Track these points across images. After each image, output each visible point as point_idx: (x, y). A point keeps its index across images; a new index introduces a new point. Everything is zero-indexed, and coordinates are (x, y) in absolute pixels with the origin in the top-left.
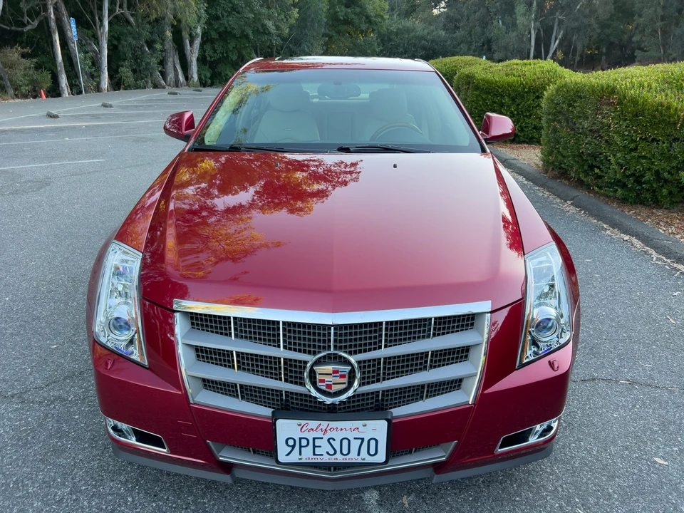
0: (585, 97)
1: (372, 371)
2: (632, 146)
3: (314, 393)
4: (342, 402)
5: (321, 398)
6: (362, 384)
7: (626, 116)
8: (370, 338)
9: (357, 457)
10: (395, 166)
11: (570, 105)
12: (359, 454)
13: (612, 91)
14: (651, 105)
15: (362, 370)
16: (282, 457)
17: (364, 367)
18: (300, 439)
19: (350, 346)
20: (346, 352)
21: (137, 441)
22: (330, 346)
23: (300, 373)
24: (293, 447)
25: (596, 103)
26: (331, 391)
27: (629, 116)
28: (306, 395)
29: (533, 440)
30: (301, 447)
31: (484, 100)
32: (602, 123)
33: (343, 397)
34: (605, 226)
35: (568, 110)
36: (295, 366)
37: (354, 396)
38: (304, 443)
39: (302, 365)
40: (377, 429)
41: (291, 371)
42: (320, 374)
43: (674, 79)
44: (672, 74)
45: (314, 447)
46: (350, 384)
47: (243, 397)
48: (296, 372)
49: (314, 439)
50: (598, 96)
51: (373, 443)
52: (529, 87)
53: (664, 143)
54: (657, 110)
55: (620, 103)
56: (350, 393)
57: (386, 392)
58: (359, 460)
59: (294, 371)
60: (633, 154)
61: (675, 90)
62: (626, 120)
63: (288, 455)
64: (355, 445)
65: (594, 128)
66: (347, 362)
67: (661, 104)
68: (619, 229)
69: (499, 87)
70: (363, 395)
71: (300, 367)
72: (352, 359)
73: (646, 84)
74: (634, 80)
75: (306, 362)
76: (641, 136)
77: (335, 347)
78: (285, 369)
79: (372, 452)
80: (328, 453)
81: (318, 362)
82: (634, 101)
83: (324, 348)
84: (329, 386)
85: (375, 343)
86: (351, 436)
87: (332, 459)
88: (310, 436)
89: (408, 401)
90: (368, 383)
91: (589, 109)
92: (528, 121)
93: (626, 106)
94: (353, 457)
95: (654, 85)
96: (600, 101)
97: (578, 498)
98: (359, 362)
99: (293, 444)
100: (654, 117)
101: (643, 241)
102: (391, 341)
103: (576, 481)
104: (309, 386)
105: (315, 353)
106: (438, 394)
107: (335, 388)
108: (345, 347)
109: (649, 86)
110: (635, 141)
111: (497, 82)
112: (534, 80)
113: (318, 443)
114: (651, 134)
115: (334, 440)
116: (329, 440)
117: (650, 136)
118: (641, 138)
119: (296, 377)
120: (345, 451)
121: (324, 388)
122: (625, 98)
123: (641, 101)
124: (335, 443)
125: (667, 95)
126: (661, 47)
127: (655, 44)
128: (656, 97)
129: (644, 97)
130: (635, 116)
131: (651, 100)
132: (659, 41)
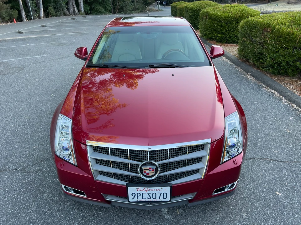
0: (257, 27)
1: (164, 167)
2: (277, 50)
3: (142, 176)
4: (153, 180)
5: (145, 178)
6: (160, 173)
7: (274, 37)
8: (163, 155)
9: (159, 199)
10: (173, 75)
11: (251, 31)
12: (160, 198)
13: (269, 26)
14: (286, 33)
15: (161, 168)
16: (130, 200)
17: (161, 166)
18: (137, 193)
19: (156, 159)
20: (154, 161)
21: (74, 192)
22: (148, 159)
23: (137, 169)
24: (135, 196)
25: (262, 31)
26: (149, 176)
27: (276, 37)
28: (139, 177)
29: (227, 190)
30: (137, 196)
31: (214, 24)
32: (264, 40)
33: (153, 178)
34: (264, 85)
35: (250, 33)
36: (135, 166)
37: (157, 177)
38: (139, 195)
39: (137, 166)
40: (167, 190)
41: (133, 168)
42: (144, 169)
43: (296, 20)
44: (296, 18)
45: (143, 196)
46: (156, 173)
47: (115, 178)
48: (135, 168)
49: (142, 193)
50: (263, 27)
51: (165, 195)
52: (234, 18)
53: (290, 49)
54: (288, 35)
55: (272, 31)
56: (156, 176)
57: (170, 175)
58: (160, 200)
59: (134, 168)
60: (277, 54)
61: (296, 26)
62: (274, 39)
63: (133, 199)
64: (158, 195)
65: (261, 41)
66: (155, 165)
67: (290, 32)
68: (270, 87)
69: (220, 18)
70: (161, 177)
71: (136, 167)
73: (284, 23)
74: (278, 21)
75: (139, 165)
76: (281, 46)
77: (150, 159)
78: (131, 167)
79: (165, 197)
80: (148, 198)
81: (143, 165)
82: (278, 31)
83: (146, 159)
84: (148, 174)
85: (165, 157)
86: (156, 192)
87: (149, 200)
88: (141, 192)
89: (178, 178)
90: (163, 172)
91: (259, 33)
92: (233, 33)
93: (275, 33)
94: (157, 199)
95: (287, 23)
96: (263, 30)
97: (245, 209)
98: (159, 165)
99: (134, 195)
100: (287, 38)
101: (279, 93)
102: (171, 156)
103: (244, 202)
105: (142, 162)
106: (190, 175)
107: (150, 175)
108: (154, 159)
109: (285, 23)
110: (278, 48)
111: (219, 15)
112: (236, 15)
113: (144, 195)
114: (285, 45)
115: (150, 193)
116: (148, 194)
117: (284, 47)
118: (281, 47)
119: (135, 170)
120: (154, 197)
121: (146, 175)
122: (274, 29)
123: (281, 31)
124: (151, 195)
125: (293, 28)
128: (288, 29)
129: (282, 29)
130: (278, 37)
131: (285, 30)
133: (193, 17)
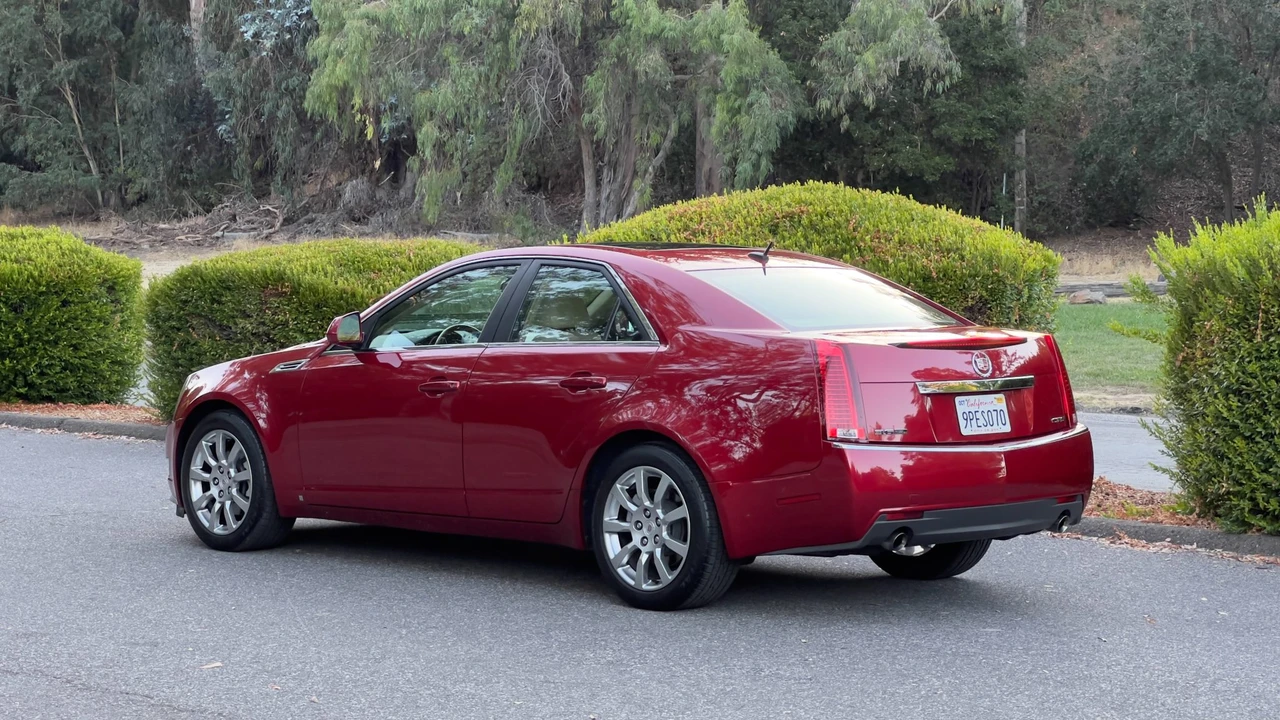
0: (238, 288)
7: (306, 308)
13: (281, 278)
25: (259, 295)
27: (310, 308)
32: (272, 321)
50: (260, 284)
55: (295, 292)
61: (353, 273)
62: (306, 313)
65: (261, 329)
67: (344, 291)
73: (319, 267)
82: (313, 289)
91: (250, 303)
92: (56, 352)
93: (303, 295)
95: (329, 268)
96: (263, 291)
109: (324, 269)
122: (300, 285)
123: (321, 288)
125: (347, 280)
126: (87, 153)
127: (64, 143)
128: (336, 283)
129: (322, 284)
130: (318, 307)
131: (331, 286)
132: (74, 130)
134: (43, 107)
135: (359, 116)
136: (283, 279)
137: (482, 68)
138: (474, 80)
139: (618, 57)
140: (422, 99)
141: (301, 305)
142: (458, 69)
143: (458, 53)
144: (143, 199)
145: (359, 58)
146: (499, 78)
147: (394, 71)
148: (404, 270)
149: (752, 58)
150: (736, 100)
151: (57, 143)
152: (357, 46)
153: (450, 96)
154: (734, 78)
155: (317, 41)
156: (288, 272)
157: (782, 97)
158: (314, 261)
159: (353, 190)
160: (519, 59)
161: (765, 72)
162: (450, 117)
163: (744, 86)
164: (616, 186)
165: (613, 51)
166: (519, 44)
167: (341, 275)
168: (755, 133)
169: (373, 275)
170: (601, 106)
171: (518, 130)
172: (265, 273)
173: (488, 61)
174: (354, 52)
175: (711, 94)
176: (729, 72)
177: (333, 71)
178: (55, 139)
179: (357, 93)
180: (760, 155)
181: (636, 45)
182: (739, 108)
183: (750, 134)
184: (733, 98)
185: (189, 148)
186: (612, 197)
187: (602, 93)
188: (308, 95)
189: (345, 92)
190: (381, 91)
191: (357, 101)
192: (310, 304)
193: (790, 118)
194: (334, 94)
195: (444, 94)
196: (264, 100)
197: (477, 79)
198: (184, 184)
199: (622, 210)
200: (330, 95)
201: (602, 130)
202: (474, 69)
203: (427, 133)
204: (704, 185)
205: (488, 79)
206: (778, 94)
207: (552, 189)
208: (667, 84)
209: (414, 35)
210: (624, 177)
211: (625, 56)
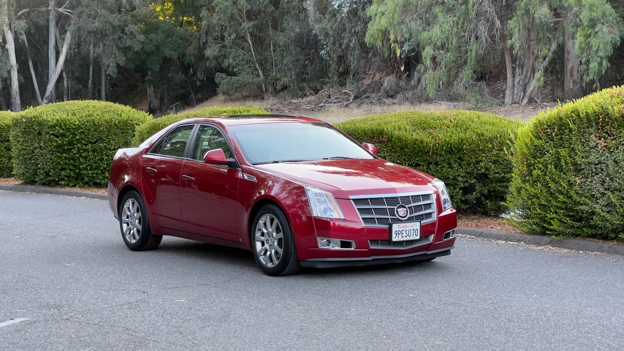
1: (411, 210)
3: (399, 217)
6: (410, 214)
7: (396, 149)
8: (409, 200)
12: (413, 236)
14: (411, 141)
20: (404, 204)
21: (341, 248)
22: (400, 203)
23: (394, 212)
24: (396, 235)
26: (403, 216)
27: (398, 149)
33: (406, 218)
36: (392, 210)
37: (409, 217)
38: (399, 233)
42: (399, 211)
43: (418, 123)
45: (402, 234)
46: (407, 214)
47: (378, 223)
50: (370, 137)
51: (417, 232)
53: (423, 166)
54: (415, 144)
56: (408, 217)
57: (415, 217)
58: (413, 239)
61: (421, 130)
62: (396, 152)
63: (394, 237)
64: (412, 232)
66: (405, 208)
67: (416, 140)
72: (407, 206)
75: (394, 209)
76: (408, 162)
78: (389, 211)
79: (416, 235)
80: (405, 236)
81: (398, 208)
82: (399, 139)
86: (411, 228)
87: (406, 239)
88: (401, 230)
93: (394, 142)
94: (412, 238)
95: (408, 127)
96: (372, 141)
98: (408, 207)
100: (415, 148)
102: (413, 201)
104: (397, 215)
105: (396, 206)
106: (427, 219)
113: (403, 232)
117: (414, 162)
119: (392, 214)
120: (409, 235)
121: (401, 215)
122: (392, 137)
123: (404, 138)
124: (407, 232)
125: (418, 134)
126: (258, 67)
127: (247, 62)
128: (412, 135)
129: (404, 136)
130: (402, 149)
131: (410, 137)
132: (252, 56)
133: (70, 150)
134: (237, 45)
135: (393, 44)
136: (382, 133)
137: (455, 19)
138: (450, 24)
139: (525, 10)
140: (425, 35)
141: (393, 148)
142: (442, 19)
143: (442, 11)
144: (285, 88)
145: (393, 15)
146: (463, 23)
147: (410, 21)
148: (448, 128)
149: (597, 8)
150: (588, 30)
151: (244, 62)
152: (392, 9)
153: (439, 33)
154: (588, 19)
155: (372, 7)
156: (386, 130)
157: (613, 28)
158: (399, 124)
159: (389, 81)
160: (474, 14)
161: (604, 15)
162: (439, 44)
163: (593, 23)
164: (523, 77)
165: (523, 7)
166: (473, 6)
167: (414, 131)
168: (599, 47)
169: (432, 130)
170: (516, 36)
171: (474, 49)
172: (373, 130)
173: (457, 15)
174: (390, 13)
175: (575, 28)
176: (585, 16)
177: (380, 22)
178: (243, 60)
179: (391, 32)
180: (602, 58)
181: (535, 3)
182: (590, 34)
183: (596, 48)
184: (586, 30)
185: (306, 63)
186: (521, 83)
187: (517, 29)
188: (367, 35)
189: (385, 33)
190: (404, 31)
191: (392, 37)
192: (398, 147)
193: (618, 39)
194: (380, 34)
195: (435, 32)
196: (344, 38)
197: (452, 24)
198: (304, 80)
199: (526, 89)
200: (378, 35)
201: (517, 48)
202: (451, 19)
203: (427, 53)
204: (569, 75)
205: (458, 24)
206: (611, 26)
207: (488, 79)
208: (551, 23)
209: (420, 3)
210: (527, 72)
211: (529, 10)
